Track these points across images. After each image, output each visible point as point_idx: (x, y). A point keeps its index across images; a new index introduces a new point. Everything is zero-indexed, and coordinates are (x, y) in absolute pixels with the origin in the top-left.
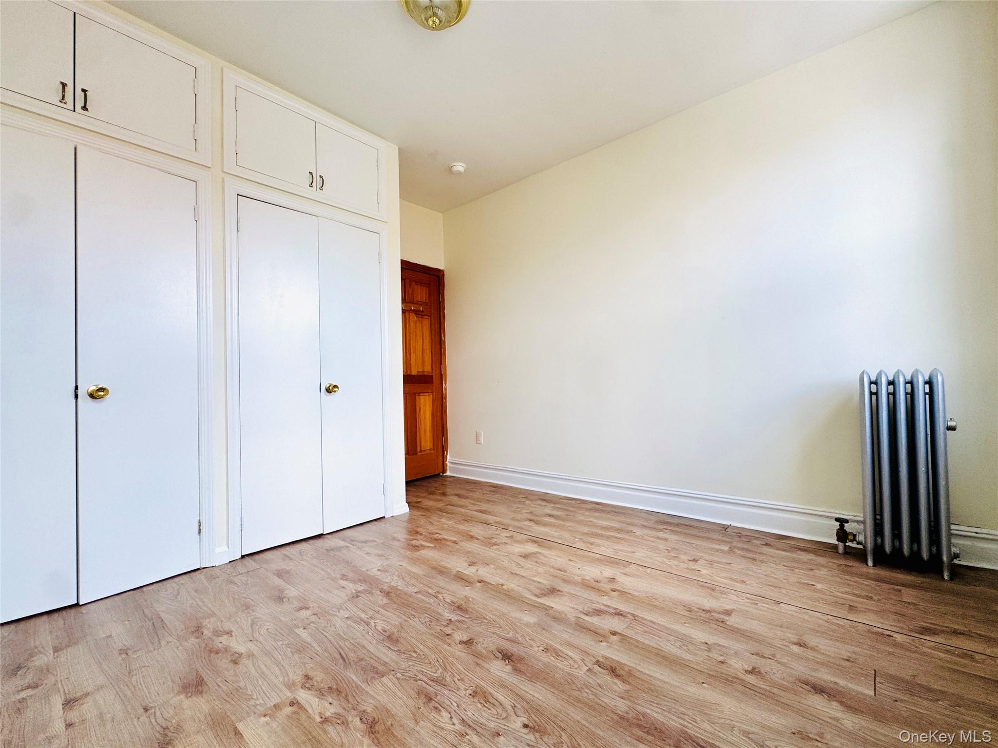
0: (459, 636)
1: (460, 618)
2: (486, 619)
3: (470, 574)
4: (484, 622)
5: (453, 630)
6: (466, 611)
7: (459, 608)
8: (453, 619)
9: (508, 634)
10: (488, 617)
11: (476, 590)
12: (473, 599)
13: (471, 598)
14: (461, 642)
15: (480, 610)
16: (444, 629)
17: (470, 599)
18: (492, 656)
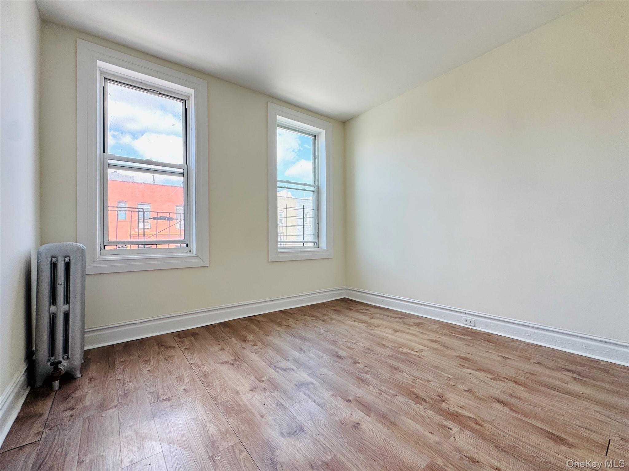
0: (361, 366)
1: (361, 374)
2: (347, 372)
3: (357, 410)
4: (348, 371)
5: (364, 369)
6: (358, 378)
7: (363, 381)
8: (365, 374)
9: (337, 364)
10: (346, 373)
11: (352, 393)
12: (354, 386)
13: (356, 387)
14: (359, 363)
15: (350, 378)
16: (369, 370)
17: (356, 385)
18: (345, 358)
